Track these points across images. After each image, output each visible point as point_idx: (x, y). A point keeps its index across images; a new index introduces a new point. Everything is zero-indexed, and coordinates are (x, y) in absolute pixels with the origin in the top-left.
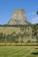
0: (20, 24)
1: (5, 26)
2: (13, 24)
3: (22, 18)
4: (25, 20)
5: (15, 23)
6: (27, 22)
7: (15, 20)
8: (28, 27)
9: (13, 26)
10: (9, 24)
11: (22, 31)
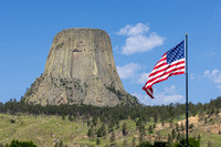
0: (86, 102)
1: (13, 108)
2: (51, 99)
3: (95, 73)
4: (109, 83)
5: (62, 97)
6: (119, 94)
7: (64, 83)
8: (121, 123)
9: (51, 110)
10: (33, 99)
11: (98, 143)
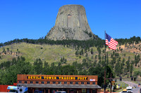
0: (74, 39)
2: (58, 37)
3: (78, 25)
5: (63, 36)
6: (90, 34)
7: (64, 30)
8: (91, 48)
11: (80, 58)
